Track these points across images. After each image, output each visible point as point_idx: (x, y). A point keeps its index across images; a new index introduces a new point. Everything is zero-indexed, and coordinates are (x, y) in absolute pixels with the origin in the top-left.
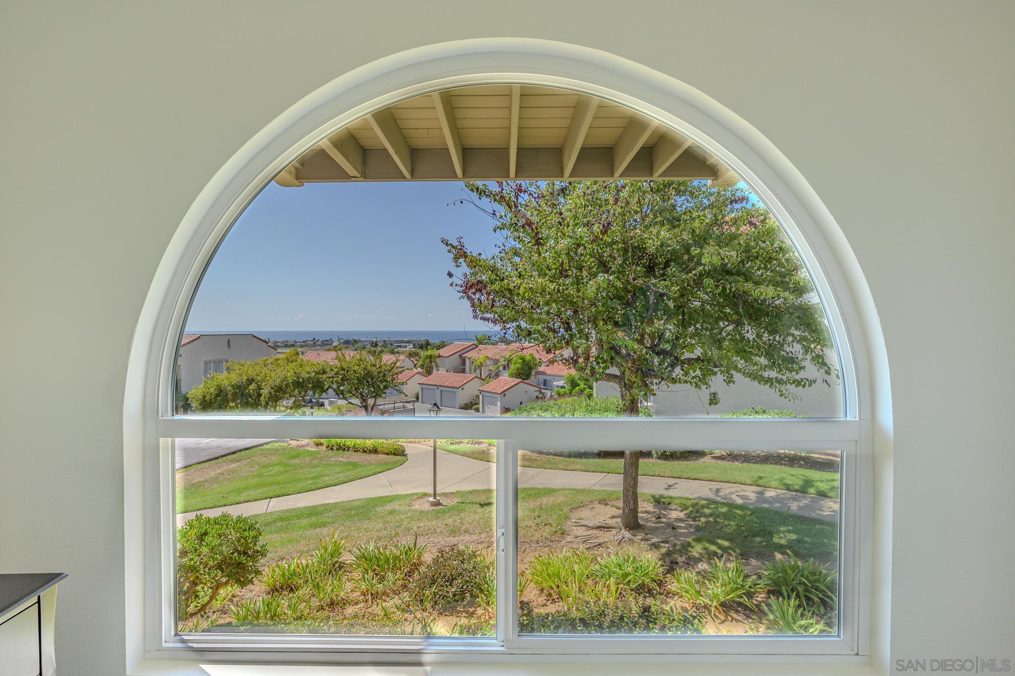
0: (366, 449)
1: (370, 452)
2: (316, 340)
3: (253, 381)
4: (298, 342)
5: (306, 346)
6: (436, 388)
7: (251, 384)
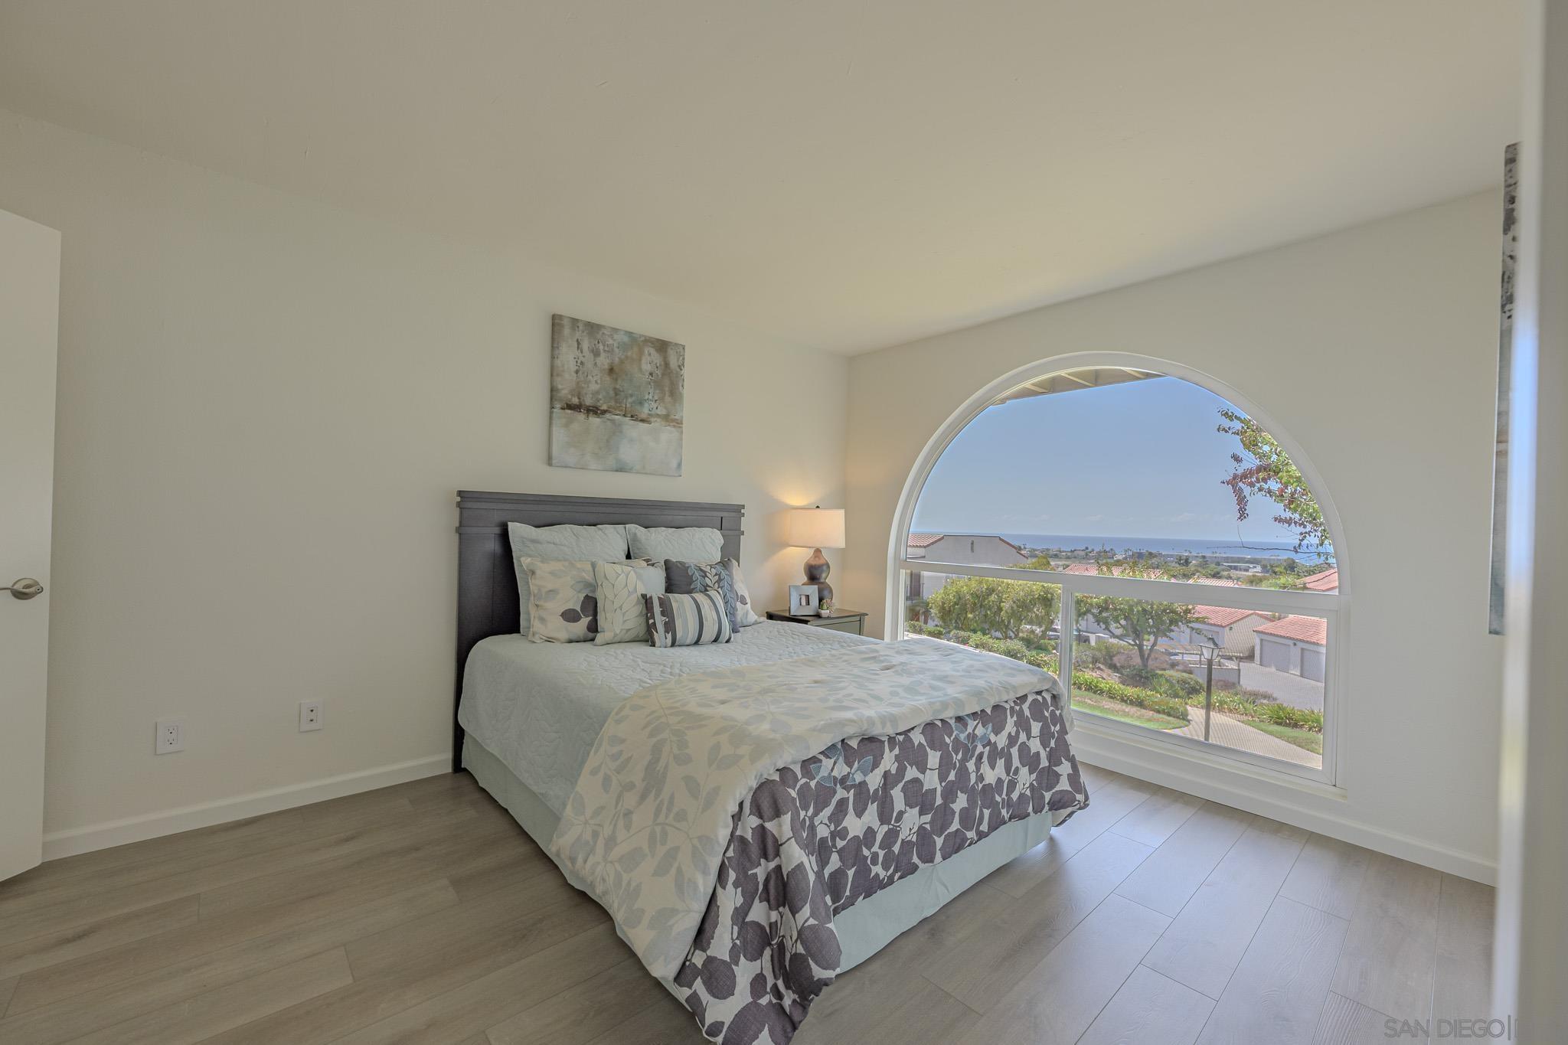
0: (1125, 698)
1: (1132, 703)
2: (1090, 550)
3: (993, 591)
4: (1063, 552)
5: (1075, 557)
6: (1291, 643)
7: (991, 594)
